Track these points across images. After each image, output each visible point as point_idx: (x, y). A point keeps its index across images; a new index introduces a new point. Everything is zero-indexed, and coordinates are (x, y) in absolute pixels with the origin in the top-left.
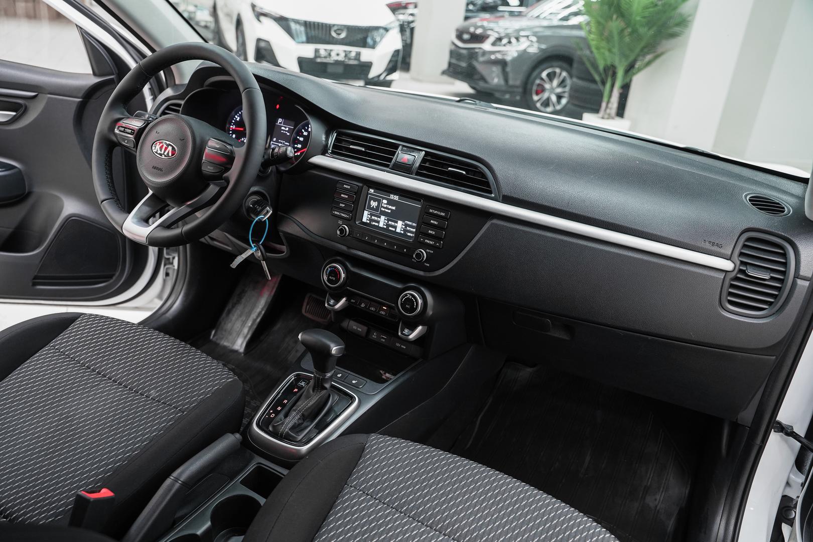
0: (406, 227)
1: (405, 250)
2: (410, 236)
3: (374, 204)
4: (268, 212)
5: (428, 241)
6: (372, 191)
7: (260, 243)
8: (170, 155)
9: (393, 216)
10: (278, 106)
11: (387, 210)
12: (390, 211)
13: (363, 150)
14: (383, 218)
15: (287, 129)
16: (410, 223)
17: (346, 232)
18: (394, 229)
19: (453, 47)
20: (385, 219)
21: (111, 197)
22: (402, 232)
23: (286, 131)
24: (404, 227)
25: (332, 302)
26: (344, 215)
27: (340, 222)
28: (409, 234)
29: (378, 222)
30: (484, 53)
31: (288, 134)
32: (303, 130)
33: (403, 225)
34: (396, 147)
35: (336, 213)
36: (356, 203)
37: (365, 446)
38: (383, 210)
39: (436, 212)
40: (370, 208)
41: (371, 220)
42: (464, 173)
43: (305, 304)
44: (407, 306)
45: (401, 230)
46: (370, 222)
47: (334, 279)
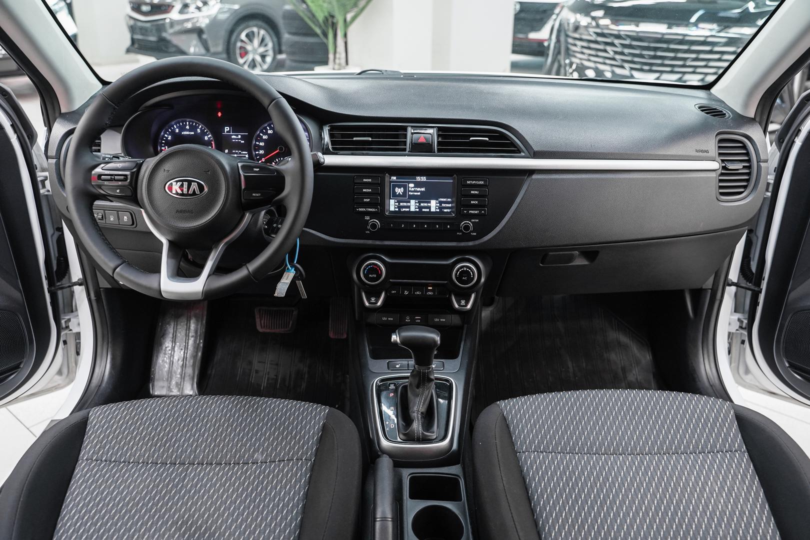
0: (441, 205)
1: (448, 227)
2: (447, 212)
3: (399, 191)
5: (473, 212)
6: (394, 178)
7: (295, 262)
8: (198, 192)
9: (424, 198)
10: (220, 114)
11: (416, 194)
12: (419, 194)
13: (370, 139)
14: (413, 202)
15: (240, 137)
16: (445, 200)
17: (379, 226)
18: (428, 210)
20: (416, 203)
21: (122, 262)
22: (438, 210)
23: (238, 139)
24: (438, 205)
25: (373, 300)
26: (371, 210)
27: (367, 218)
28: (445, 210)
29: (409, 207)
31: (243, 142)
32: (261, 134)
33: (437, 203)
34: (405, 129)
35: (360, 210)
36: (382, 194)
37: (503, 414)
38: (412, 194)
39: (474, 182)
40: (395, 195)
41: (399, 207)
42: (487, 139)
43: (258, 321)
44: (463, 278)
45: (436, 209)
46: (399, 209)
47: (375, 276)
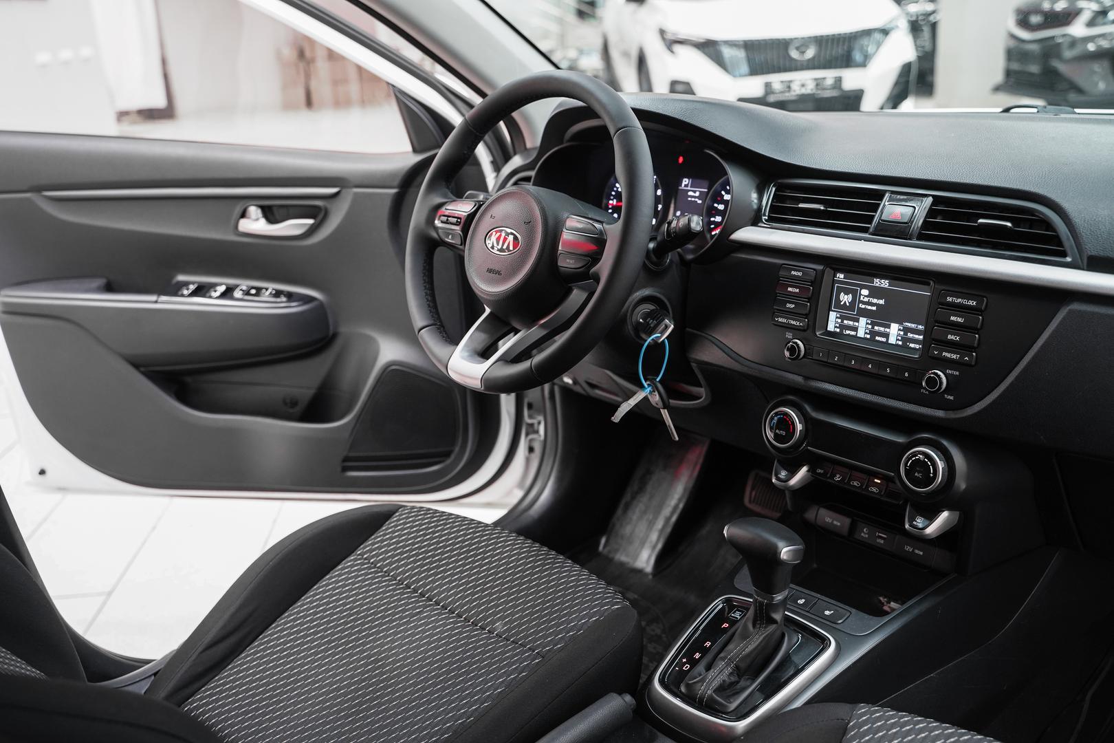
0: (906, 334)
1: (906, 375)
2: (914, 349)
3: (846, 299)
4: (667, 327)
5: (948, 355)
6: (841, 276)
7: (658, 380)
8: (511, 248)
9: (881, 317)
10: (681, 160)
11: (869, 307)
12: (874, 308)
13: (822, 208)
14: (863, 321)
15: (697, 194)
16: (913, 326)
17: (799, 351)
18: (884, 340)
19: (1012, 43)
20: (867, 324)
21: (432, 322)
22: (900, 343)
23: (695, 197)
24: (902, 333)
25: (783, 474)
26: (794, 323)
27: (789, 335)
28: (912, 345)
29: (856, 329)
30: (1074, 42)
31: (700, 202)
32: (723, 193)
33: (899, 330)
34: (879, 195)
35: (780, 320)
36: (814, 298)
37: (848, 724)
38: (863, 306)
39: (959, 300)
40: (839, 306)
41: (842, 327)
42: (1009, 224)
43: (748, 489)
44: (916, 474)
45: (897, 340)
46: (841, 331)
47: (784, 433)
